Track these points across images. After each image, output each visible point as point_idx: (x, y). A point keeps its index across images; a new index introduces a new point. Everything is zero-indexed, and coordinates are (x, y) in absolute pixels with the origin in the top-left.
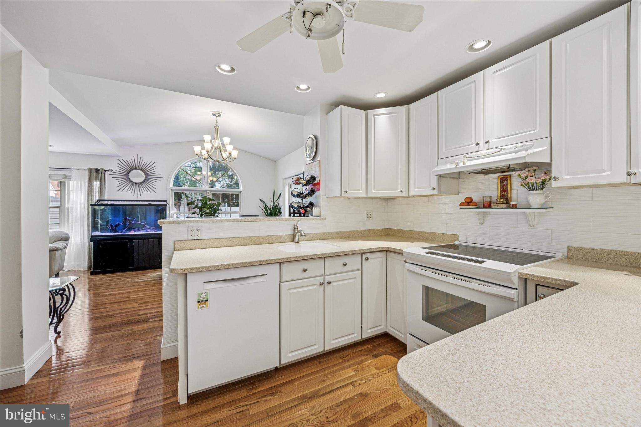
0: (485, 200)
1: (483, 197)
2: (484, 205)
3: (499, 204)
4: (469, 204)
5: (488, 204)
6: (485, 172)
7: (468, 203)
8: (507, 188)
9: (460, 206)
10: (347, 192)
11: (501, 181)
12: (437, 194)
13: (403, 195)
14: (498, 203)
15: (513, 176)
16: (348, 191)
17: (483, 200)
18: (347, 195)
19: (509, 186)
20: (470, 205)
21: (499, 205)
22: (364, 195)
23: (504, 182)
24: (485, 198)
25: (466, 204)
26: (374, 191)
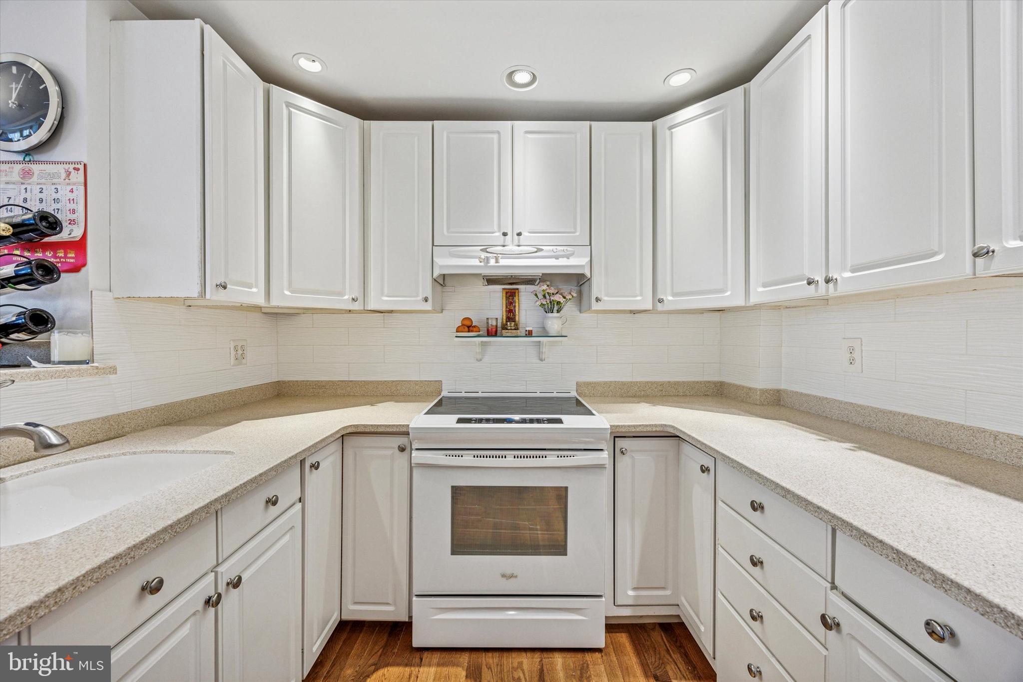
0: (490, 323)
1: (488, 319)
2: (488, 330)
3: (511, 329)
4: (471, 328)
5: (494, 330)
6: (491, 281)
7: (467, 326)
8: (515, 306)
9: (457, 332)
10: (225, 287)
11: (508, 296)
12: (430, 309)
13: (356, 306)
14: (509, 328)
15: (522, 290)
16: (228, 286)
17: (488, 323)
18: (222, 297)
19: (517, 304)
20: (472, 331)
21: (510, 331)
22: (261, 301)
23: (511, 296)
24: (490, 321)
25: (466, 329)
26: (287, 293)
